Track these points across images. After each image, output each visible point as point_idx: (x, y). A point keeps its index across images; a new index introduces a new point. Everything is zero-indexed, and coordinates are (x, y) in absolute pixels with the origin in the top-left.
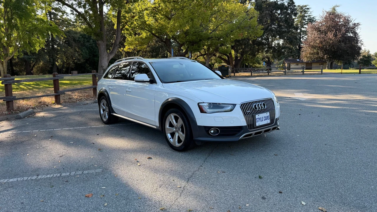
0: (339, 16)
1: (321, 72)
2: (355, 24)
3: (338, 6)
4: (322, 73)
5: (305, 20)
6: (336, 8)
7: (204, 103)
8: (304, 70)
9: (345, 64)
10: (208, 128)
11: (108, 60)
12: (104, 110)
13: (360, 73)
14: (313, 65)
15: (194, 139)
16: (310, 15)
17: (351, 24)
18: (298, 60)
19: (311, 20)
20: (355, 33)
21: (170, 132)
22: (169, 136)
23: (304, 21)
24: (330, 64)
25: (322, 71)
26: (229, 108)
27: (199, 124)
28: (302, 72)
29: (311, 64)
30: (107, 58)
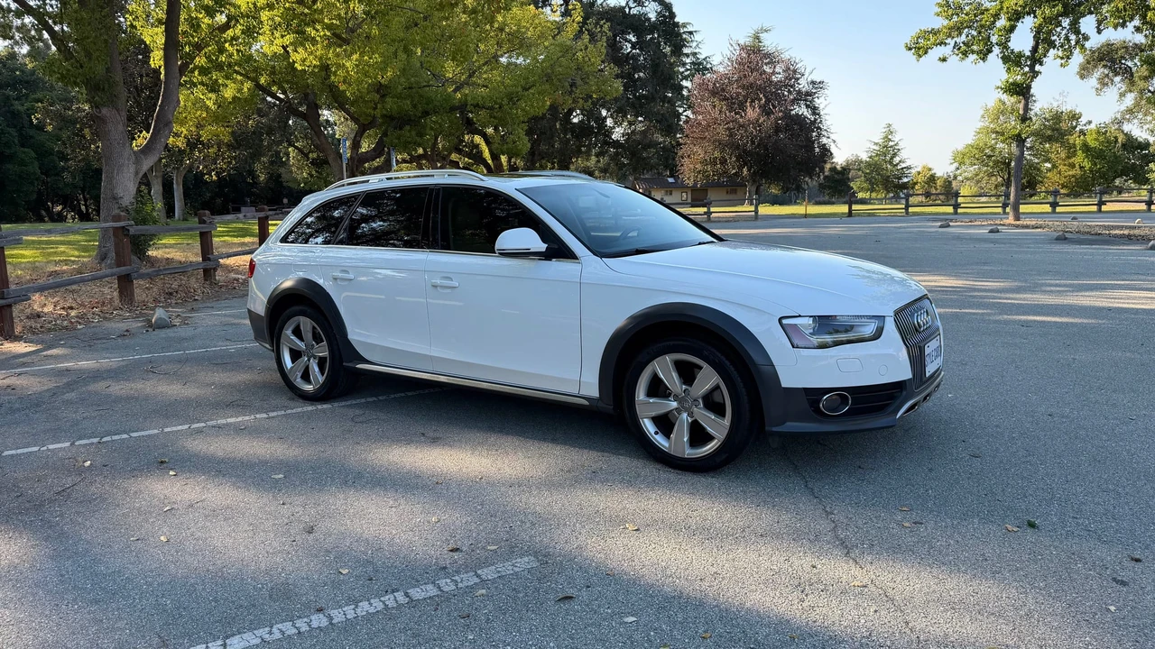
0: (771, 58)
1: (753, 213)
2: (813, 83)
3: (766, 31)
4: (756, 216)
5: (684, 64)
6: (763, 36)
7: (800, 316)
8: (712, 209)
9: (785, 190)
10: (814, 394)
11: (137, 173)
12: (295, 355)
13: (850, 214)
14: (712, 195)
15: (767, 428)
16: (697, 51)
17: (803, 82)
18: (671, 180)
19: (700, 67)
20: (815, 110)
21: (654, 414)
22: (649, 427)
23: (682, 70)
24: (754, 189)
25: (756, 211)
26: (869, 329)
27: (786, 382)
28: (705, 213)
29: (704, 190)
30: (132, 169)
